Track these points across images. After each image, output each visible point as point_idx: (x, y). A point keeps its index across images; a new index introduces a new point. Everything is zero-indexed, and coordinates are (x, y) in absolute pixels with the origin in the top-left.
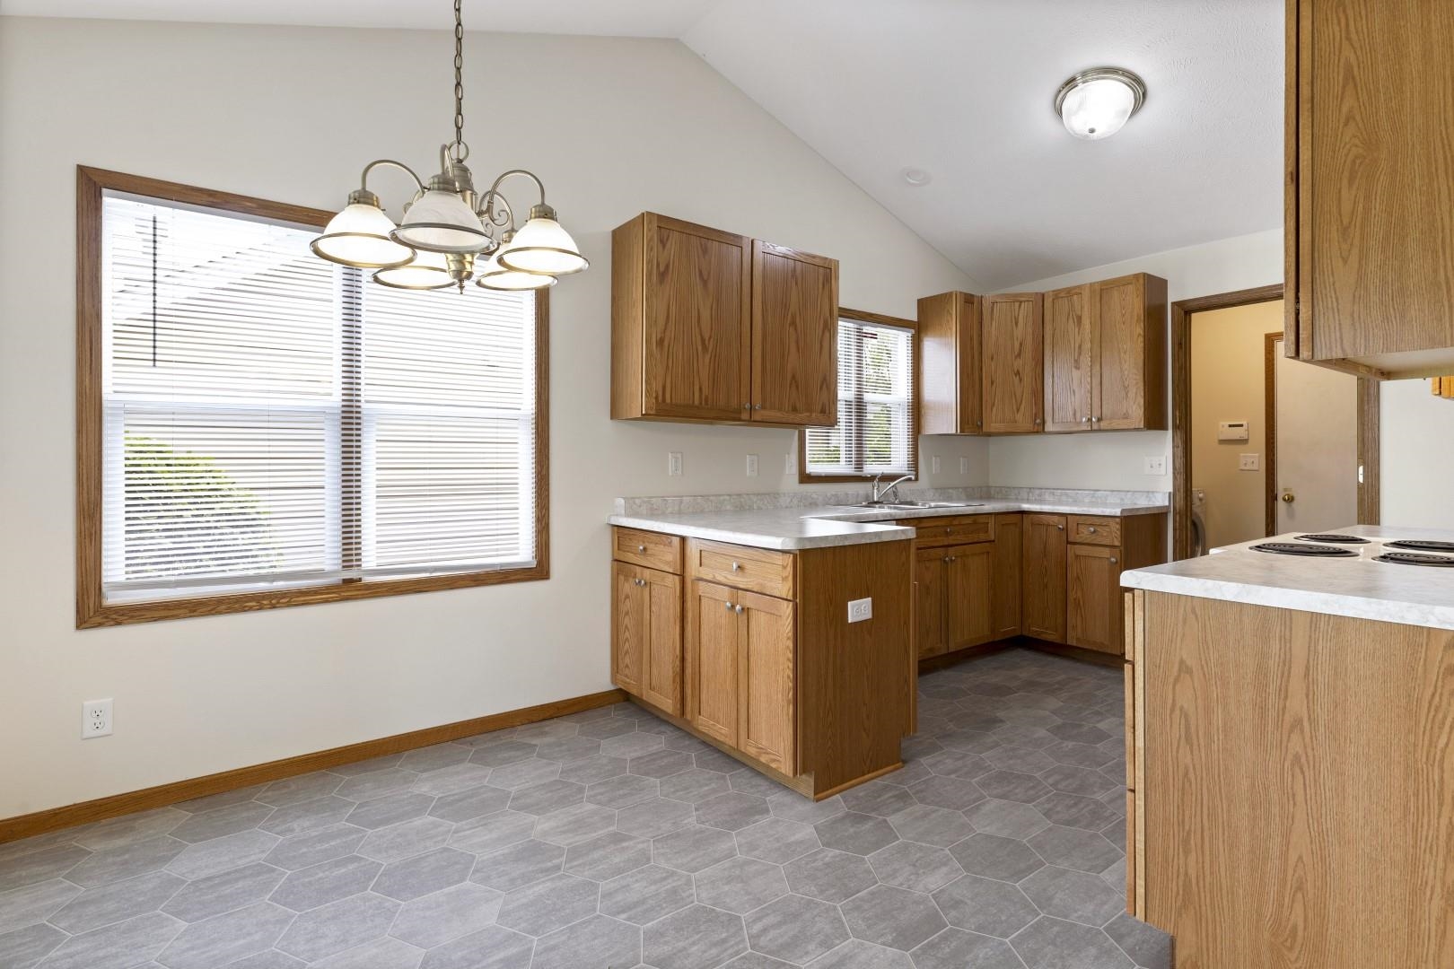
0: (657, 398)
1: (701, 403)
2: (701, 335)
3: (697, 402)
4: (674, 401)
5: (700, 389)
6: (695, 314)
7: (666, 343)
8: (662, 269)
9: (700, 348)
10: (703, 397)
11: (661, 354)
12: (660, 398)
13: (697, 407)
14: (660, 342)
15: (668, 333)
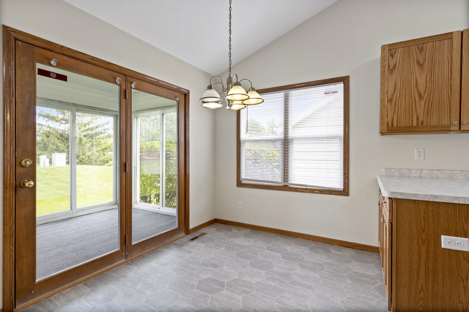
0: (388, 125)
1: (418, 124)
2: (418, 91)
3: (415, 124)
4: (399, 126)
5: (418, 118)
6: (413, 82)
7: (394, 100)
8: (391, 67)
9: (417, 98)
10: (420, 121)
11: (391, 106)
12: (390, 125)
13: (415, 127)
14: (390, 100)
15: (395, 95)
